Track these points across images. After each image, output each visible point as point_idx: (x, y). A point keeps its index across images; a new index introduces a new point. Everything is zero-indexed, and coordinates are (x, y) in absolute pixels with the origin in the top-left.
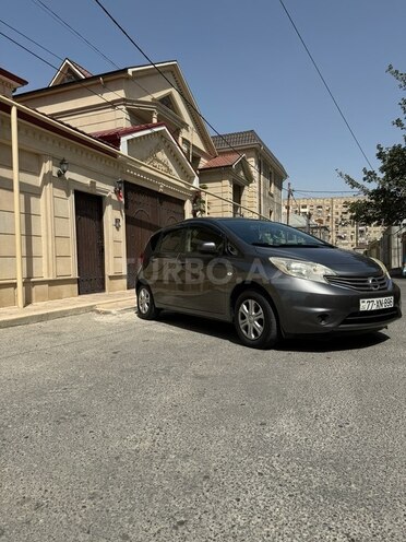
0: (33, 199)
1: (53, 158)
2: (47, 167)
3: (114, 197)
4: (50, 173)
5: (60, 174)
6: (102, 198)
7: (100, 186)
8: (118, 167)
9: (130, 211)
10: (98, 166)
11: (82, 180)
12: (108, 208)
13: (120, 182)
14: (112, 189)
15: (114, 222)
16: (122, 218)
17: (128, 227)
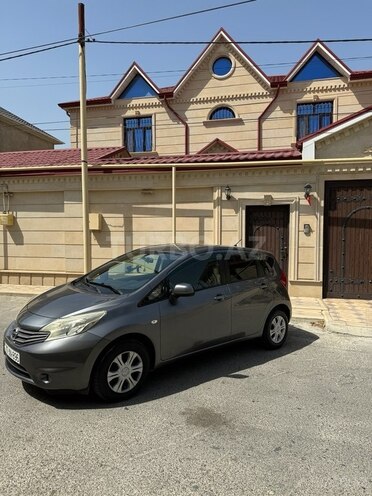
0: (206, 220)
1: (222, 187)
2: (216, 195)
3: (305, 202)
4: (220, 199)
5: (229, 197)
6: (288, 206)
7: (280, 197)
8: (310, 171)
9: (341, 212)
10: (277, 179)
11: (256, 196)
12: (293, 216)
13: (309, 187)
14: (302, 195)
15: (302, 228)
16: (316, 222)
17: (335, 230)
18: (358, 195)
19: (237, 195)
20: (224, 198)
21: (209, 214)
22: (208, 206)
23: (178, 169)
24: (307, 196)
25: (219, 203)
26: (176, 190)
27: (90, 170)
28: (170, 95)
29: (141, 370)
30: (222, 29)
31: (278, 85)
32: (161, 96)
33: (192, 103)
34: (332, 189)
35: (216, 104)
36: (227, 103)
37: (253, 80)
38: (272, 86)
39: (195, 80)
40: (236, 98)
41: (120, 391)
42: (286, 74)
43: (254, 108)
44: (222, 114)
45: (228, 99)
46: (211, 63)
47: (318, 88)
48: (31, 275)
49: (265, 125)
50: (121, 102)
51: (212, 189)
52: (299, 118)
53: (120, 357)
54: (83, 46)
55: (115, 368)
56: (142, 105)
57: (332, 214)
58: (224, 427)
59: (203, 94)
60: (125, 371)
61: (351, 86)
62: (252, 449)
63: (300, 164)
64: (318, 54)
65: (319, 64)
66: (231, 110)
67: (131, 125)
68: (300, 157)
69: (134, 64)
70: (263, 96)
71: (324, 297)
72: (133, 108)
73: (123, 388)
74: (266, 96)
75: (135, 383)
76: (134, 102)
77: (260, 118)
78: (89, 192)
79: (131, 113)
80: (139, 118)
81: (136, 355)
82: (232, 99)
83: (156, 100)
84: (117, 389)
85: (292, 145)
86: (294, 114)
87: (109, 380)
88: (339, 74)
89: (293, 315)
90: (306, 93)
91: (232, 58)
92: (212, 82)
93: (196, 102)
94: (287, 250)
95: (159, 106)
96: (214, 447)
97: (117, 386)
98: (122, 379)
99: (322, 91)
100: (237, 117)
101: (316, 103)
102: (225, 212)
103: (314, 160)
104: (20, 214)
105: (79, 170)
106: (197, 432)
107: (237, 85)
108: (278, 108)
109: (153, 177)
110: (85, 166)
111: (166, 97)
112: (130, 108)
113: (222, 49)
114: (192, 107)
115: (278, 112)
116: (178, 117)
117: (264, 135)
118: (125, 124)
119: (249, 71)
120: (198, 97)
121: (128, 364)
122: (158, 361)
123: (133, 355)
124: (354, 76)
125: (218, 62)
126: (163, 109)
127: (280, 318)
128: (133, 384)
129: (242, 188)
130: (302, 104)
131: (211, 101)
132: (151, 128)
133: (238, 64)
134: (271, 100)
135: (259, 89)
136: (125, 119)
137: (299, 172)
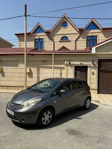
0: (62, 70)
1: (67, 60)
2: (66, 63)
3: (92, 65)
5: (69, 63)
6: (87, 66)
7: (85, 64)
8: (94, 56)
9: (103, 68)
10: (84, 58)
11: (78, 63)
12: (89, 69)
13: (93, 61)
14: (91, 63)
15: (91, 73)
16: (96, 71)
17: (101, 74)
18: (107, 63)
19: (72, 63)
20: (68, 63)
21: (64, 68)
22: (63, 66)
23: (54, 55)
24: (93, 63)
25: (67, 65)
26: (54, 61)
27: (27, 54)
28: (49, 32)
29: (51, 117)
30: (65, 14)
31: (81, 31)
32: (46, 33)
33: (56, 35)
34: (100, 62)
35: (63, 36)
36: (66, 35)
37: (74, 29)
38: (79, 31)
39: (57, 28)
40: (69, 34)
41: (45, 124)
42: (84, 28)
43: (74, 37)
44: (64, 39)
45: (67, 34)
46: (62, 23)
47: (93, 32)
48: (7, 86)
49: (77, 42)
50: (34, 34)
51: (64, 61)
52: (87, 40)
53: (45, 113)
54: (26, 17)
55: (44, 117)
56: (41, 35)
57: (100, 69)
58: (80, 135)
59: (59, 33)
60: (47, 117)
61: (102, 32)
62: (90, 142)
63: (91, 54)
64: (93, 22)
65: (93, 25)
66: (67, 38)
67: (37, 41)
68: (91, 52)
69: (38, 23)
70: (76, 34)
71: (98, 93)
72: (38, 36)
73: (46, 123)
74: (78, 34)
75: (50, 121)
76: (38, 34)
77: (76, 40)
78: (27, 61)
79: (37, 37)
80: (39, 39)
81: (50, 112)
82: (68, 34)
83: (45, 34)
84: (44, 123)
85: (85, 48)
86: (86, 39)
87: (42, 120)
88: (98, 28)
89: (92, 99)
90: (89, 33)
91: (68, 23)
92: (62, 29)
93: (57, 35)
94: (87, 79)
95: (46, 36)
96: (79, 142)
97: (44, 122)
98: (46, 120)
99: (94, 33)
100: (69, 40)
101: (92, 36)
102: (68, 68)
103: (95, 53)
104: (4, 67)
105: (24, 54)
106: (72, 137)
107: (69, 30)
108: (81, 37)
109: (47, 57)
110: (26, 53)
111: (48, 33)
112: (37, 36)
113: (65, 20)
114: (55, 36)
115: (81, 39)
116: (51, 39)
117: (77, 45)
118: (35, 41)
119: (73, 26)
120: (58, 33)
121: (48, 115)
122: (56, 114)
123: (49, 112)
124: (103, 29)
125: (64, 23)
126: (47, 37)
127: (89, 100)
128: (49, 122)
129: (73, 61)
130: (88, 37)
131: (61, 35)
132: (43, 42)
133: (70, 24)
134: (79, 35)
135: (76, 32)
136: (35, 39)
137: (91, 56)
